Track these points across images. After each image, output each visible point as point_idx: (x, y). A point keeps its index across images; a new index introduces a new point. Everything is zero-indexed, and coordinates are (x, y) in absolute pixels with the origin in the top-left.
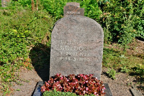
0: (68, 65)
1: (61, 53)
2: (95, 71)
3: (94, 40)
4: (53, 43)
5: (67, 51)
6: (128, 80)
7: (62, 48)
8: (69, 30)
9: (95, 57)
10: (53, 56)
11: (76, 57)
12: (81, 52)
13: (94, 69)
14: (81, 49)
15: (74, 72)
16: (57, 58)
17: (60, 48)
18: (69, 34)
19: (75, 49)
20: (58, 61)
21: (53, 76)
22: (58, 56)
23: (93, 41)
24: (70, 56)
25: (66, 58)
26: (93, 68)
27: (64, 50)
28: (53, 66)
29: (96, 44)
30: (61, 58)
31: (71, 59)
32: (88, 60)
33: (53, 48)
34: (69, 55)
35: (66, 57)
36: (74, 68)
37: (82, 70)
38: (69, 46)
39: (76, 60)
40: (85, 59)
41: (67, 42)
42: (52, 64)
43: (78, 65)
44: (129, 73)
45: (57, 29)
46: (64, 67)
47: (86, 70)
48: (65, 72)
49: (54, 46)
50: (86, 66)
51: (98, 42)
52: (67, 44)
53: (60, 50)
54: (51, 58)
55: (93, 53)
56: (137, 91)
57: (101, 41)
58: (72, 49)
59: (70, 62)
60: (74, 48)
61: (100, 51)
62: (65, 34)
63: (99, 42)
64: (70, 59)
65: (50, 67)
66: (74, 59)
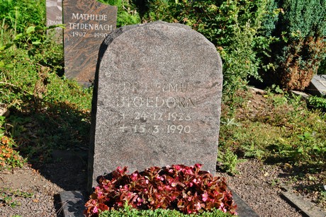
0: (141, 146)
1: (123, 115)
2: (202, 156)
3: (202, 80)
4: (104, 91)
5: (138, 110)
6: (267, 174)
7: (127, 102)
8: (142, 56)
9: (204, 122)
10: (104, 123)
11: (160, 124)
12: (171, 111)
13: (202, 150)
14: (171, 103)
15: (153, 161)
16: (113, 127)
17: (120, 103)
18: (144, 66)
19: (156, 105)
20: (115, 135)
21: (102, 174)
22: (115, 124)
23: (200, 82)
24: (145, 121)
25: (135, 128)
26: (200, 149)
27: (131, 106)
28: (101, 149)
29: (205, 91)
30: (123, 128)
31: (147, 128)
32: (187, 129)
33: (102, 104)
34: (142, 120)
35: (135, 124)
36: (154, 152)
37: (173, 156)
38: (144, 97)
39: (160, 131)
40: (181, 128)
41: (138, 88)
42: (100, 144)
43: (164, 144)
44: (263, 159)
45: (114, 56)
46: (129, 150)
47: (184, 154)
48: (132, 163)
49: (106, 98)
50: (182, 145)
51: (211, 84)
52: (137, 91)
53: (119, 109)
54: (97, 128)
55: (199, 112)
56: (298, 195)
57: (217, 83)
58: (150, 104)
59: (144, 137)
60: (154, 100)
61: (214, 107)
62: (133, 66)
63: (214, 85)
64: (144, 130)
65: (96, 151)
66: (154, 128)
